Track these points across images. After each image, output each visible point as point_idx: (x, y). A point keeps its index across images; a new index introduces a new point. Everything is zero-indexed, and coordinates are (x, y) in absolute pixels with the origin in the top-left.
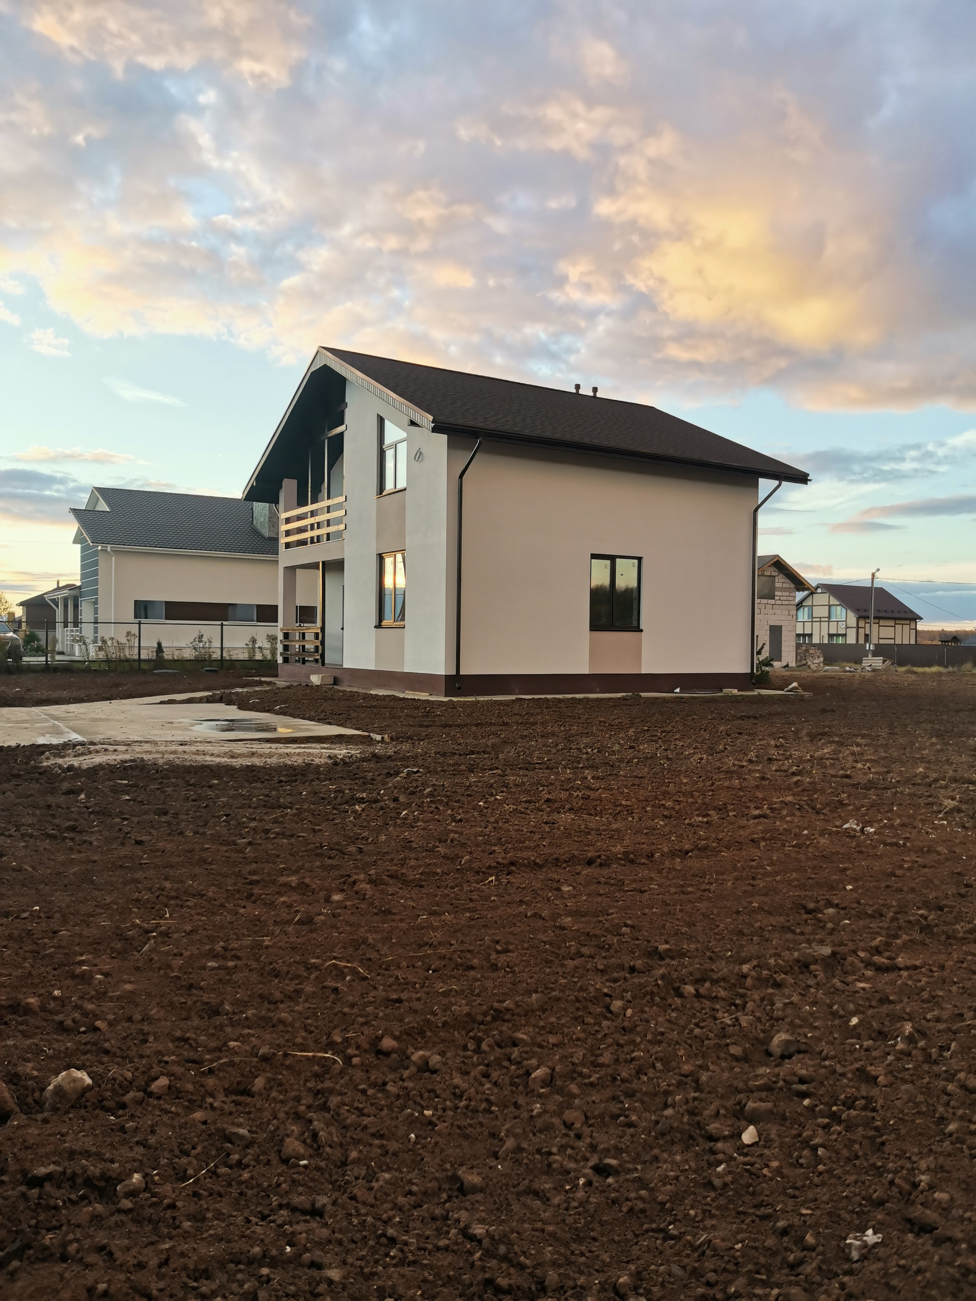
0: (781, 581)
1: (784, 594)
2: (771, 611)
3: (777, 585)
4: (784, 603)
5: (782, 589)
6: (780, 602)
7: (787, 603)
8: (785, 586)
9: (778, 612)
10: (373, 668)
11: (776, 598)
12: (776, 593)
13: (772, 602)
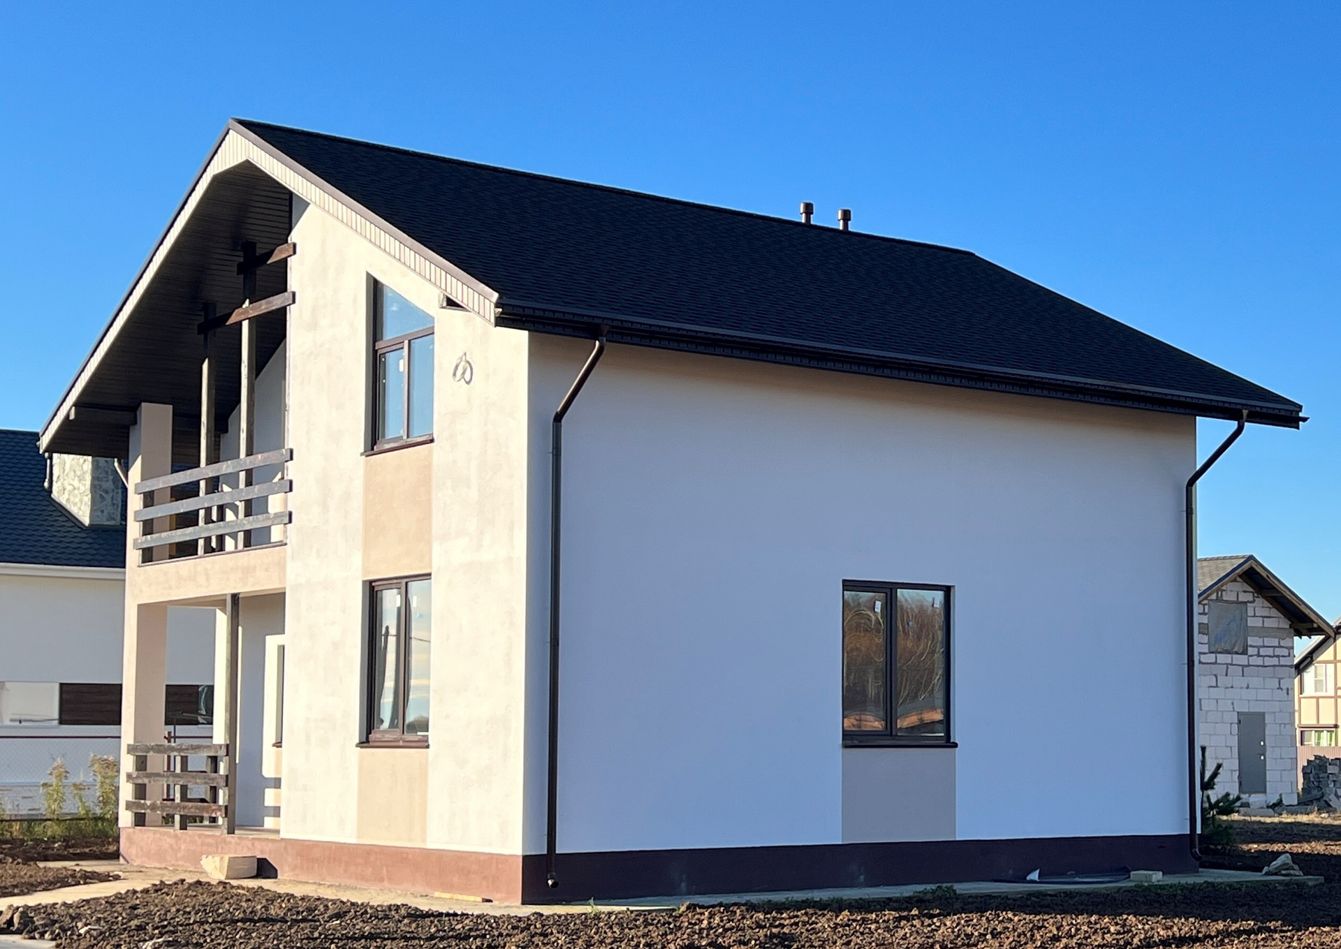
0: (1260, 613)
1: (1268, 641)
2: (1240, 681)
3: (1252, 622)
4: (1268, 661)
5: (1263, 632)
6: (1259, 661)
7: (1275, 661)
8: (1269, 623)
9: (1255, 682)
10: (353, 841)
11: (1251, 651)
12: (1251, 641)
13: (1242, 659)
